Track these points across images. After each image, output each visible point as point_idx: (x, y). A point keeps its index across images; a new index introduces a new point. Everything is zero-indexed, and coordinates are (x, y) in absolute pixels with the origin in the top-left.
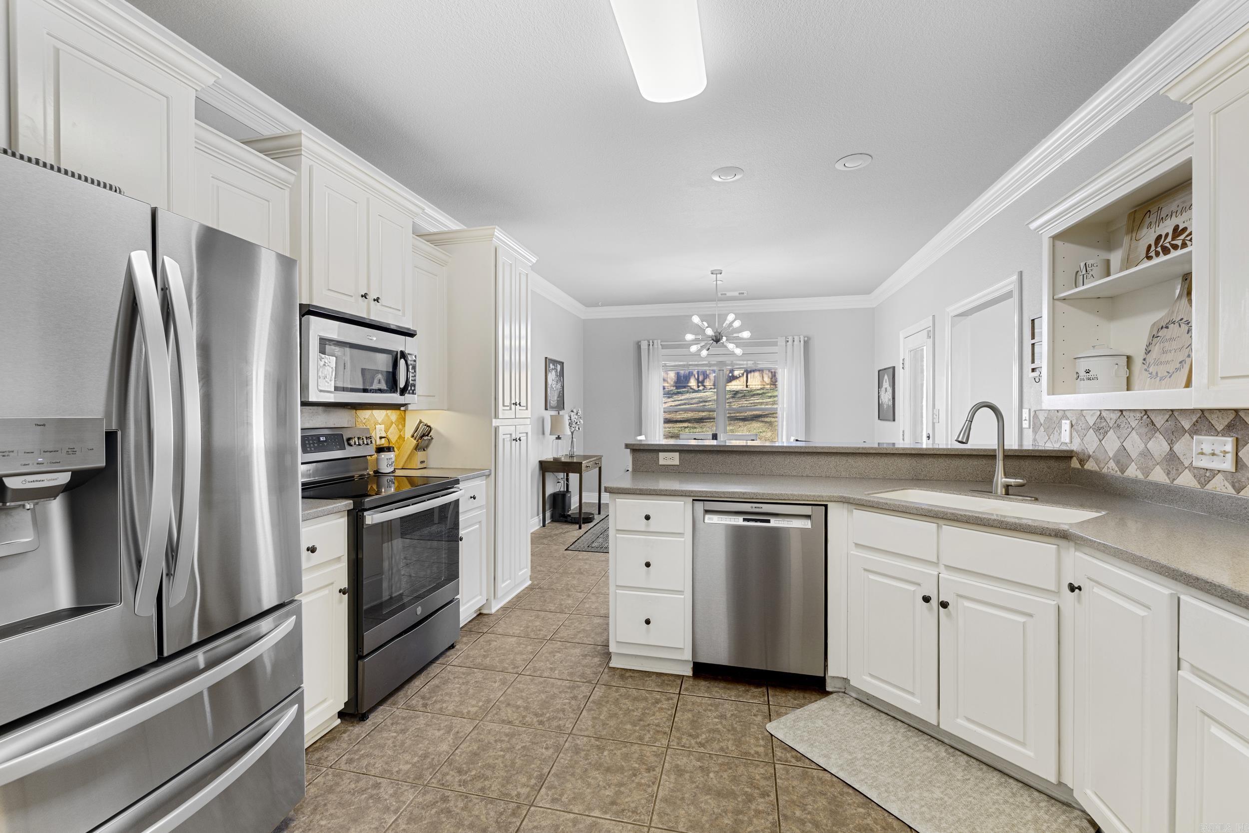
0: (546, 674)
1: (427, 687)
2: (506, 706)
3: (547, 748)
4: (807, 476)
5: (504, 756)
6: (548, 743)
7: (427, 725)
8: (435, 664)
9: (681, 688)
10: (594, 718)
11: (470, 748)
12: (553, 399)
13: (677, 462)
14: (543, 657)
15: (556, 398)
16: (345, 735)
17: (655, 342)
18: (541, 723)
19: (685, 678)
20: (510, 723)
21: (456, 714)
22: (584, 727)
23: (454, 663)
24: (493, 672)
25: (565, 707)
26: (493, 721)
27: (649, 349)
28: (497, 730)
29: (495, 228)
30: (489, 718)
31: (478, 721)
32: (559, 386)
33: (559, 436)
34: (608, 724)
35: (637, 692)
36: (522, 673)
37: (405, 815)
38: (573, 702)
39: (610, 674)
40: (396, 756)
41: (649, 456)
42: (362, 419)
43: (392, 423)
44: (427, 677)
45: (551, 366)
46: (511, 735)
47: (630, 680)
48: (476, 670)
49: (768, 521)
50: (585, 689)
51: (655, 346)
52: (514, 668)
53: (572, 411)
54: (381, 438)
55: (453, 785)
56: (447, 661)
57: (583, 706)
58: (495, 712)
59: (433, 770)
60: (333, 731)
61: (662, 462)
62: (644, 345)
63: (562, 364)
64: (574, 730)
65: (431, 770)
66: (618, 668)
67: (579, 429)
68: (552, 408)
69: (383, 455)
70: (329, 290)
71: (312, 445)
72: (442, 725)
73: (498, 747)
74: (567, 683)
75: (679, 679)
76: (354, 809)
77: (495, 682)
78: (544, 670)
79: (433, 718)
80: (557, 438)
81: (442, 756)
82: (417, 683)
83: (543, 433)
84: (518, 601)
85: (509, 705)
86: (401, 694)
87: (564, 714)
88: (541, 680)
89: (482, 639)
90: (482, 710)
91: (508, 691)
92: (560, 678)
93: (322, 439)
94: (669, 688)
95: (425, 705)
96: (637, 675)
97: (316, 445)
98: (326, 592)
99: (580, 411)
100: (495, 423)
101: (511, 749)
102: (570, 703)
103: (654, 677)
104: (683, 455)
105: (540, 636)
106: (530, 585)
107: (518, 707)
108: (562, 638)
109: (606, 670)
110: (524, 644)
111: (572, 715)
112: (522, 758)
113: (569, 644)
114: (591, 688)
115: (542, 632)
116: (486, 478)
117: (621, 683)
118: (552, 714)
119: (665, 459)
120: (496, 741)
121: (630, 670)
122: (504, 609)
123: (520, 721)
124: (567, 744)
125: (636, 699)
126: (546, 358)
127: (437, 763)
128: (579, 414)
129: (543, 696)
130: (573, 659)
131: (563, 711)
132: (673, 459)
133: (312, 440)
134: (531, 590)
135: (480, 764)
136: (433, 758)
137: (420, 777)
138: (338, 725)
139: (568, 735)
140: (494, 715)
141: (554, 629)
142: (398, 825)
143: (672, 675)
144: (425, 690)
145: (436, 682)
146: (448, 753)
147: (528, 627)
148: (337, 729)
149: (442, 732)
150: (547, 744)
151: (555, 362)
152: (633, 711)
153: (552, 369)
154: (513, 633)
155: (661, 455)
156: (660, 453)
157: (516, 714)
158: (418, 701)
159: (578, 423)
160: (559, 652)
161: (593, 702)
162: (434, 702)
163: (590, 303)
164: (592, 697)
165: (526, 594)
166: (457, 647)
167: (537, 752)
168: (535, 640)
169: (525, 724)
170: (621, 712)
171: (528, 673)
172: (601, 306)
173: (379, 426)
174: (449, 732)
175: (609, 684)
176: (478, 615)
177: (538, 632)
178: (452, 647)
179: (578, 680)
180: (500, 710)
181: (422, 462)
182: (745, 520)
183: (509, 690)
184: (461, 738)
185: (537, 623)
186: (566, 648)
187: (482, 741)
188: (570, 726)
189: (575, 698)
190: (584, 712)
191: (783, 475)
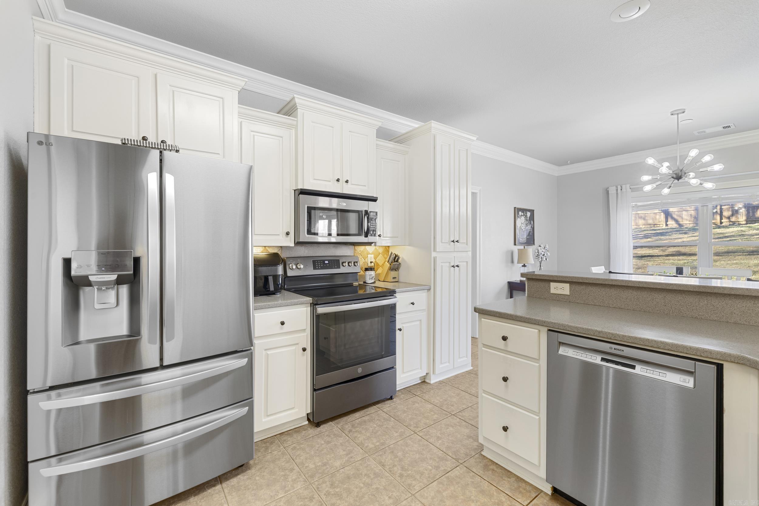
0: (431, 440)
1: (360, 420)
2: (390, 453)
3: (390, 497)
4: (735, 323)
5: (361, 488)
6: (394, 494)
7: (341, 445)
8: (374, 407)
9: (531, 501)
10: (439, 492)
11: (349, 472)
12: (522, 236)
13: (568, 292)
14: (439, 427)
15: (525, 237)
16: (304, 432)
17: (624, 186)
18: (401, 476)
19: (542, 494)
20: (383, 466)
21: (361, 445)
22: (426, 495)
23: (385, 410)
24: (401, 425)
25: (425, 471)
26: (374, 459)
27: (617, 194)
28: (372, 467)
29: (431, 123)
30: (374, 456)
31: (367, 455)
32: (529, 227)
33: (524, 264)
34: (445, 502)
35: (488, 487)
36: (418, 433)
37: (287, 497)
38: (433, 471)
39: (478, 460)
40: (313, 456)
41: (542, 284)
42: (359, 251)
43: (380, 254)
44: (364, 413)
45: (520, 213)
46: (377, 475)
47: (490, 472)
48: (392, 419)
49: (633, 367)
50: (449, 464)
51: (624, 190)
52: (415, 427)
53: (540, 246)
54: (371, 262)
55: (322, 492)
56: (382, 407)
57: (438, 477)
58: (381, 453)
59: (322, 476)
60: (301, 427)
61: (553, 291)
62: (612, 191)
63: (532, 212)
64: (417, 494)
65: (321, 475)
66: (487, 458)
67: (546, 259)
68: (521, 244)
69: (368, 273)
70: (314, 179)
71: (319, 265)
72: (348, 448)
73: (364, 480)
74: (440, 453)
75: (535, 492)
76: (273, 478)
77: (397, 432)
78: (432, 437)
79: (348, 441)
80: (523, 266)
81: (333, 469)
82: (357, 415)
83: (512, 262)
84: (454, 380)
85: (392, 452)
86: (345, 419)
87: (420, 477)
88: (426, 443)
89: (412, 399)
90: (375, 449)
91: (399, 443)
92: (439, 447)
93: (327, 262)
94: (520, 496)
95: (350, 431)
96: (499, 470)
97: (322, 265)
98: (293, 348)
99: (547, 246)
100: (434, 254)
101: (368, 485)
102: (431, 470)
103: (513, 479)
104: (574, 286)
105: (449, 410)
106: (470, 370)
107: (396, 457)
108: (462, 417)
109: (476, 455)
110: (434, 412)
111: (425, 481)
112: (370, 496)
113: (464, 423)
114: (455, 465)
115: (452, 407)
116: (428, 292)
117: (481, 472)
118: (413, 472)
119: (556, 288)
120: (366, 475)
121: (497, 464)
122: (441, 382)
123: (390, 468)
124: (405, 502)
125: (482, 492)
126: (515, 208)
127: (326, 472)
128: (546, 248)
129: (417, 456)
130: (459, 436)
131: (422, 474)
132: (564, 289)
133: (320, 262)
134: (468, 374)
135: (345, 486)
136: (327, 468)
137: (312, 476)
138: (306, 425)
139: (410, 495)
140: (378, 456)
141: (463, 408)
142: (280, 501)
143: (531, 485)
144: (358, 421)
145: (366, 418)
146: (336, 468)
147: (446, 401)
148: (303, 427)
149: (344, 453)
150: (392, 495)
151: (524, 210)
152: (473, 501)
153: (522, 215)
154: (433, 402)
155: (553, 285)
156: (552, 283)
157: (391, 461)
158: (349, 427)
159: (545, 255)
160: (453, 427)
161: (448, 478)
162: (356, 431)
163: (560, 162)
164: (450, 473)
165: (463, 376)
166: (394, 400)
167: (382, 497)
168: (444, 411)
169: (391, 471)
170: (462, 497)
171: (421, 434)
172: (571, 164)
173: (370, 255)
174: (347, 455)
175: (470, 468)
176: (422, 382)
177: (450, 406)
178: (391, 398)
179: (450, 454)
180: (385, 453)
181: (394, 278)
182: (603, 359)
183: (400, 441)
184: (350, 462)
185: (455, 400)
186: (460, 426)
187: (359, 471)
188: (417, 488)
189: (437, 468)
190: (436, 482)
191: (696, 318)
